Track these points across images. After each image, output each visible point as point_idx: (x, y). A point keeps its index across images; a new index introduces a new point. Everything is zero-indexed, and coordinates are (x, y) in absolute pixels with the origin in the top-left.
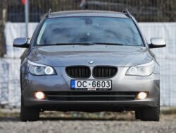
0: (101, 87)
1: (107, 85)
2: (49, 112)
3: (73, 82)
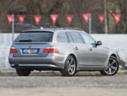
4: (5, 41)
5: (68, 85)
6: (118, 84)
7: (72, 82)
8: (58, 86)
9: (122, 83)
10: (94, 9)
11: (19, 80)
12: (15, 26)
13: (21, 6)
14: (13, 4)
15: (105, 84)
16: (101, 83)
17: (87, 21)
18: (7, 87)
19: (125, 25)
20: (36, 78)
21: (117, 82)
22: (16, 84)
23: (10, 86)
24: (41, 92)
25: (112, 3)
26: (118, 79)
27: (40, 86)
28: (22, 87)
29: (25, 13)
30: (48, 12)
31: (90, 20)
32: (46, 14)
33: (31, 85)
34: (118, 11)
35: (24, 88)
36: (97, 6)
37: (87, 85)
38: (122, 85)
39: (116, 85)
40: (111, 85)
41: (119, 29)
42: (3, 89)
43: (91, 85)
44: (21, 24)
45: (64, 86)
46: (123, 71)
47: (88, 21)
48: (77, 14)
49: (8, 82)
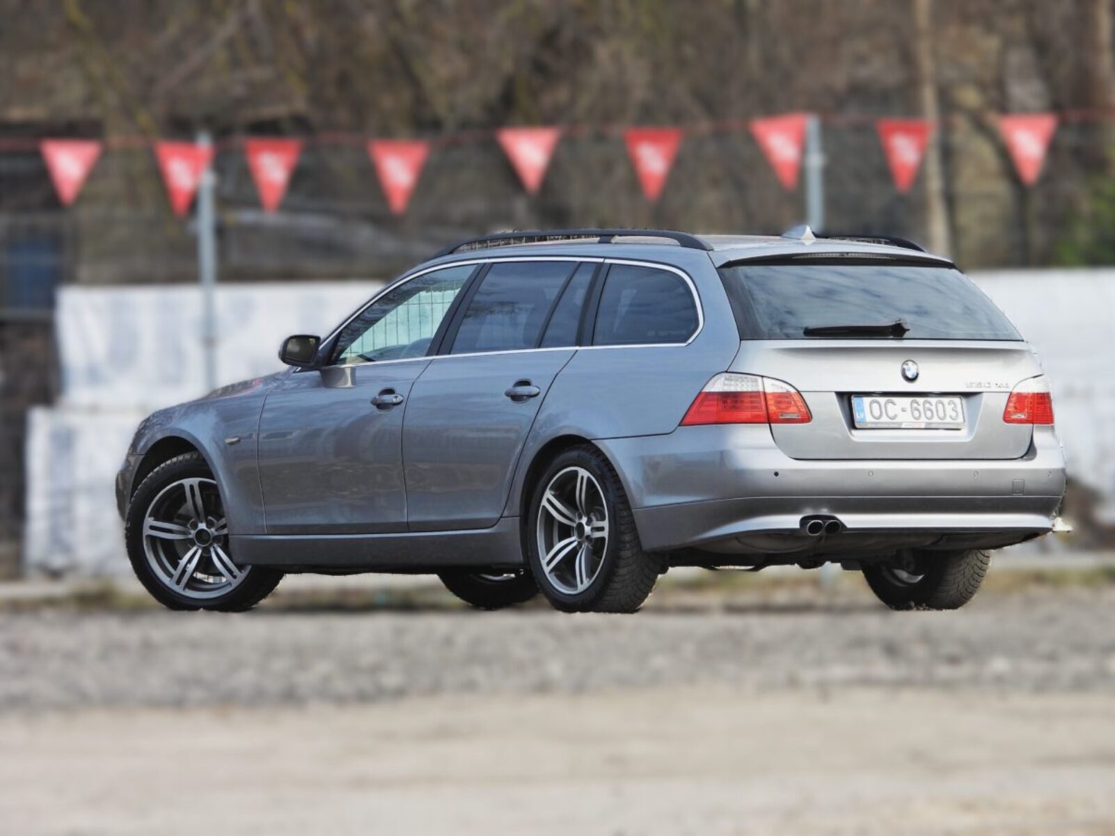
4: (148, 344)
5: (655, 680)
6: (1052, 657)
7: (689, 649)
8: (579, 688)
9: (1081, 648)
10: (839, 78)
11: (270, 651)
12: (221, 231)
13: (261, 74)
14: (196, 57)
15: (953, 660)
16: (920, 651)
17: (788, 177)
18: (178, 704)
19: (1086, 206)
20: (399, 633)
21: (1044, 647)
22: (245, 678)
23: (196, 694)
24: (444, 733)
25: (974, 31)
26: (1051, 620)
27: (435, 689)
28: (291, 698)
29: (301, 124)
31: (816, 161)
32: (464, 125)
33: (365, 683)
34: (1025, 90)
36: (861, 60)
37: (809, 675)
38: (1081, 664)
39: (1034, 668)
40: (999, 665)
41: (1038, 236)
43: (839, 671)
44: (270, 218)
45: (623, 683)
46: (1088, 561)
47: (801, 172)
48: (704, 126)
49: (182, 663)
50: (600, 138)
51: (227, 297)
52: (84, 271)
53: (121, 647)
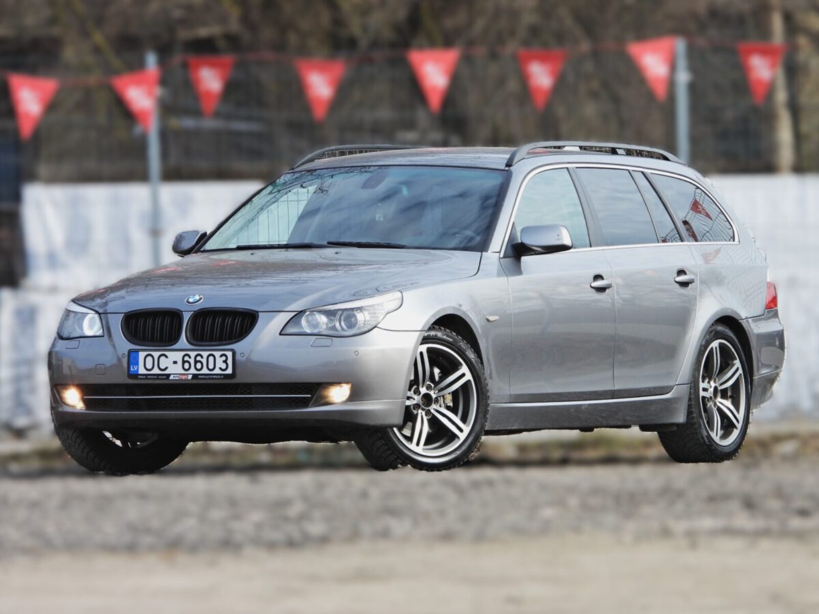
0: (205, 371)
1: (220, 363)
2: (199, 443)
3: (132, 356)
4: (100, 234)
5: (546, 529)
7: (573, 502)
11: (210, 501)
12: (164, 135)
15: (804, 513)
16: (774, 504)
18: (131, 549)
20: (321, 487)
22: (189, 527)
23: (147, 540)
24: (363, 576)
27: (354, 536)
28: (228, 545)
29: (233, 42)
30: (388, 34)
31: (683, 77)
32: (375, 44)
33: (293, 531)
35: (249, 551)
37: (679, 526)
42: (103, 562)
43: (707, 523)
44: (209, 123)
45: (518, 531)
47: (671, 83)
48: (585, 46)
49: (133, 512)
50: (494, 56)
51: (170, 192)
52: (43, 169)
53: (81, 498)
